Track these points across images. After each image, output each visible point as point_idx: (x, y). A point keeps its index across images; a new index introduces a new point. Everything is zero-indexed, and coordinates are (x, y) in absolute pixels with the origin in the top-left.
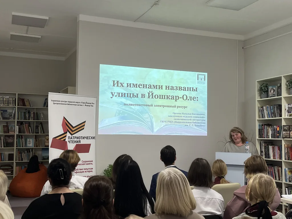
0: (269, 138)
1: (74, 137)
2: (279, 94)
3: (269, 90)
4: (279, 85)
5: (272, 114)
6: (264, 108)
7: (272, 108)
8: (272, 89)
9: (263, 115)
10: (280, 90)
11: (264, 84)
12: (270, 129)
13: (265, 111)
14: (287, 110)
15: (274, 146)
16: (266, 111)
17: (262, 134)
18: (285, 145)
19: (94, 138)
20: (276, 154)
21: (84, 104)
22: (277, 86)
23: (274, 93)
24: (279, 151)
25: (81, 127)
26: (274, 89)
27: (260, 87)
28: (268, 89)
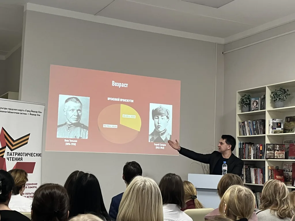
0: (251, 159)
1: (14, 154)
2: (263, 107)
3: (252, 103)
4: (262, 97)
5: (254, 131)
6: (246, 123)
7: (254, 124)
8: (255, 101)
9: (244, 131)
10: (264, 102)
11: (246, 95)
12: (252, 149)
13: (246, 127)
14: (271, 126)
15: (256, 168)
16: (248, 126)
17: (243, 154)
18: (268, 167)
19: (40, 155)
20: (258, 178)
21: (29, 113)
22: (261, 97)
23: (257, 106)
24: (261, 174)
25: (24, 140)
26: (257, 102)
27: (241, 99)
28: (250, 101)
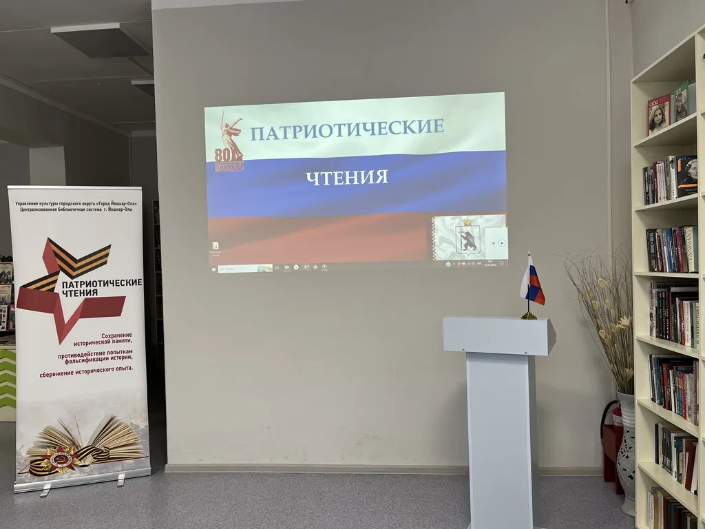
1: (79, 284)
19: (135, 282)
21: (107, 207)
25: (99, 258)
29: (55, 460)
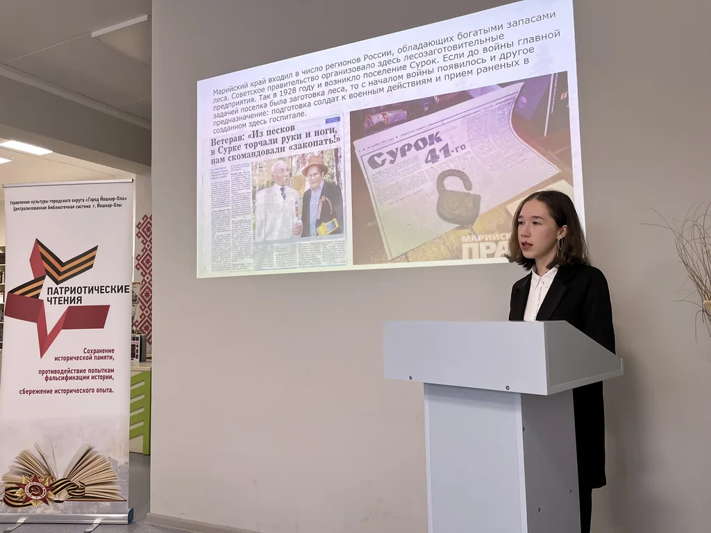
1: (63, 290)
19: (121, 289)
21: (96, 203)
25: (86, 260)
29: (30, 491)
